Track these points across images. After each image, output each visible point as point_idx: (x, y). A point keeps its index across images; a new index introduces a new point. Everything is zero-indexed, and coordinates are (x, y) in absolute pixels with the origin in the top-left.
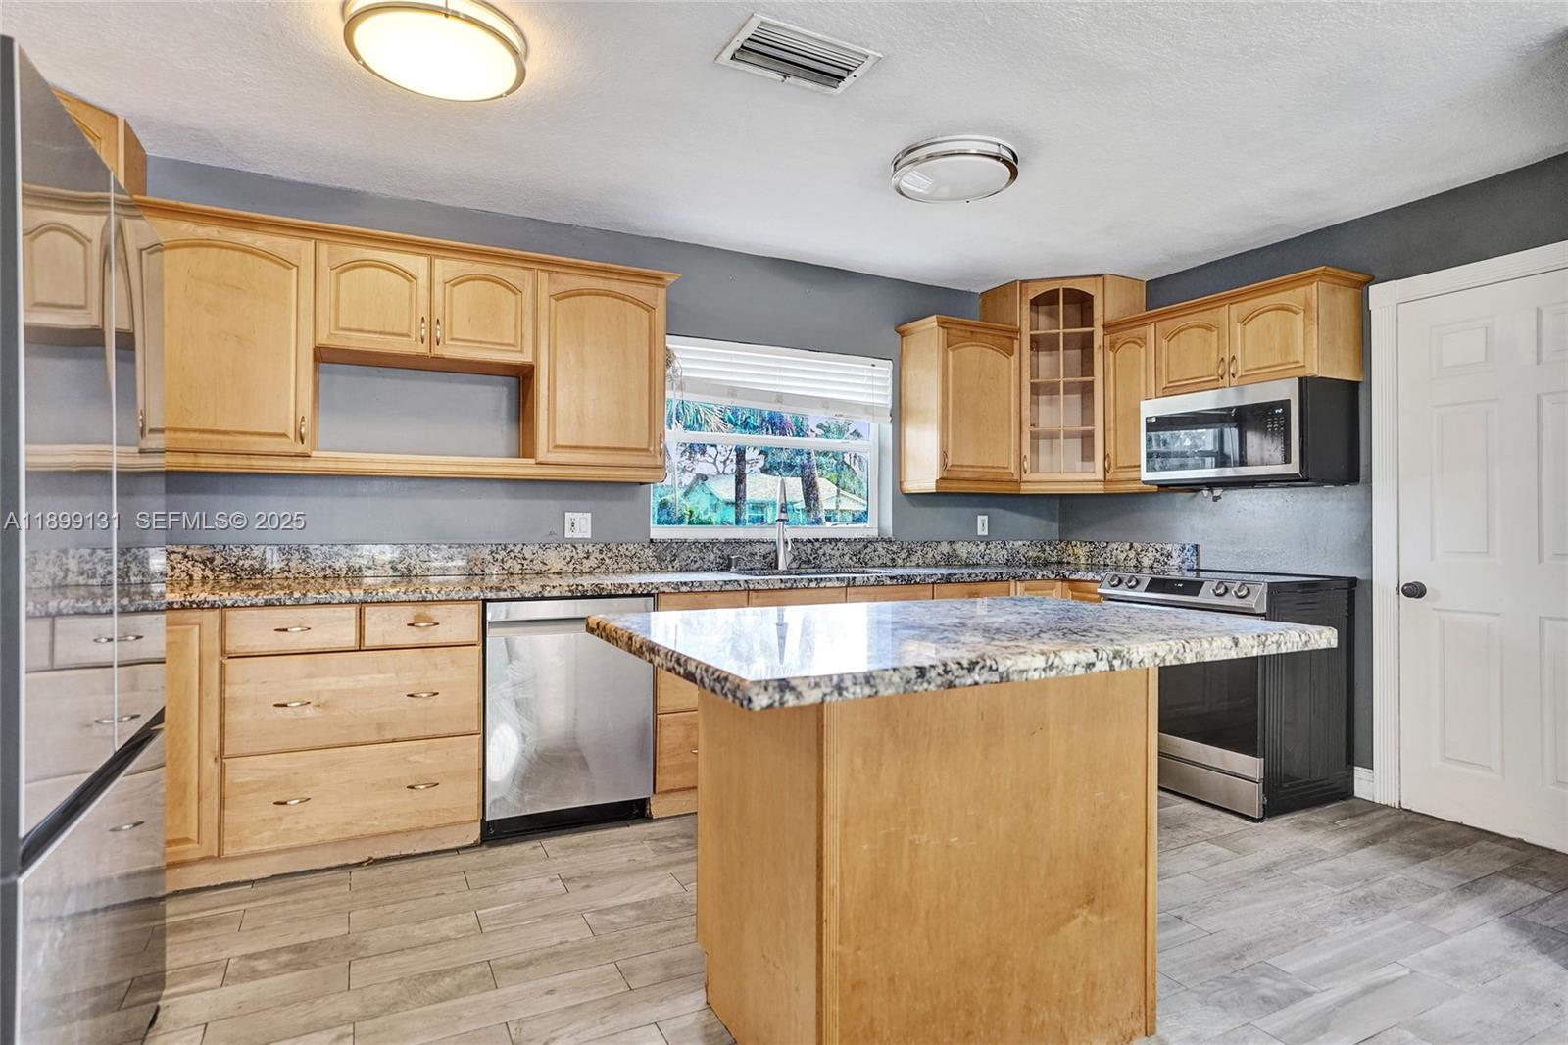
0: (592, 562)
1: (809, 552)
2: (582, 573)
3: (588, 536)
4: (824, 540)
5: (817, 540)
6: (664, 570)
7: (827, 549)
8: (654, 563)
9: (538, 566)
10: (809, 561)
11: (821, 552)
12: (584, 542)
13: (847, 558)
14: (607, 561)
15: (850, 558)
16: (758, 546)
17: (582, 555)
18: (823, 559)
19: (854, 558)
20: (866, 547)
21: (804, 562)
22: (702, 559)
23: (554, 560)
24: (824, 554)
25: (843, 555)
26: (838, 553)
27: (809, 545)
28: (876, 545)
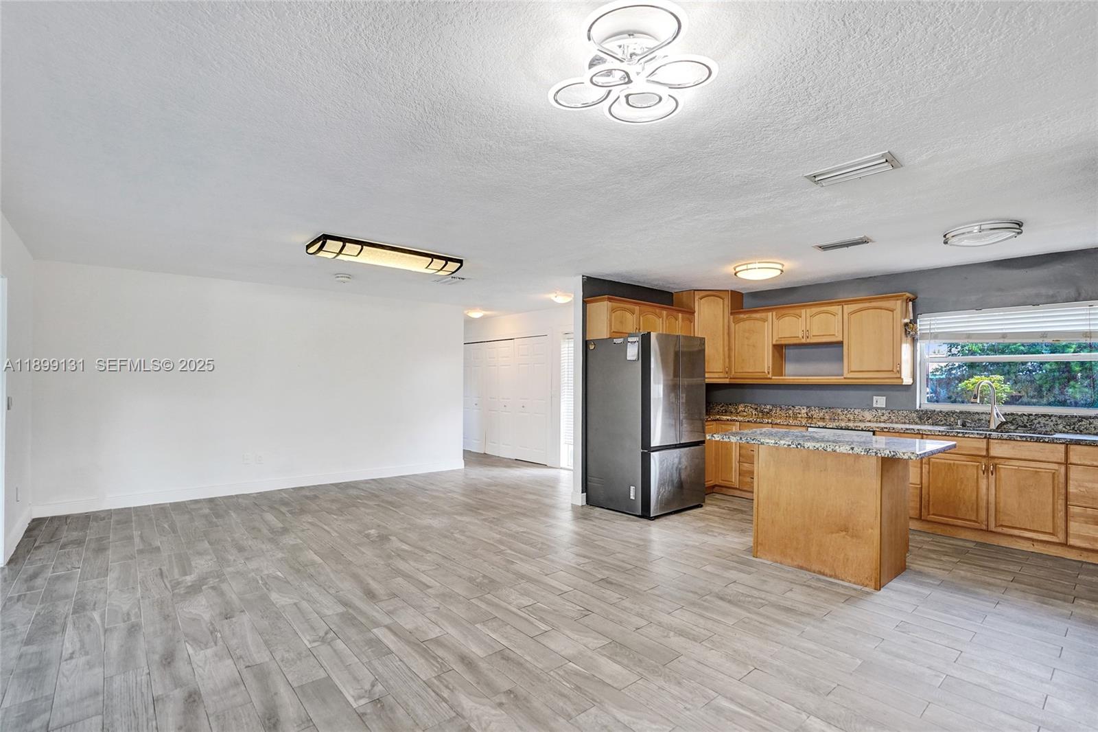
0: (885, 417)
1: (1026, 421)
2: (880, 422)
3: (884, 406)
4: (1036, 415)
5: (1031, 415)
6: (921, 424)
7: (1042, 420)
8: (919, 422)
9: (861, 418)
10: (1025, 426)
11: (1036, 422)
12: (882, 409)
13: (1060, 427)
14: (892, 418)
15: (1065, 427)
16: (984, 415)
17: (880, 414)
18: (1038, 425)
19: (1068, 427)
20: (1080, 421)
21: (1022, 427)
22: (946, 420)
23: (868, 415)
24: (1039, 423)
25: (1057, 425)
26: (1052, 424)
27: (1026, 418)
28: (1091, 421)
